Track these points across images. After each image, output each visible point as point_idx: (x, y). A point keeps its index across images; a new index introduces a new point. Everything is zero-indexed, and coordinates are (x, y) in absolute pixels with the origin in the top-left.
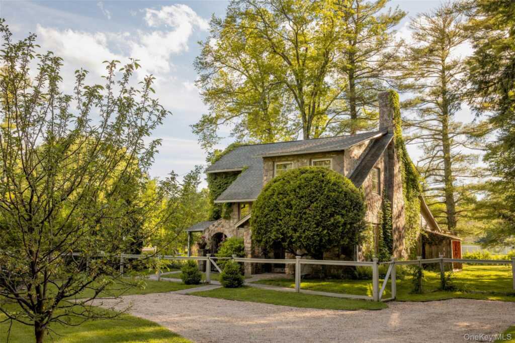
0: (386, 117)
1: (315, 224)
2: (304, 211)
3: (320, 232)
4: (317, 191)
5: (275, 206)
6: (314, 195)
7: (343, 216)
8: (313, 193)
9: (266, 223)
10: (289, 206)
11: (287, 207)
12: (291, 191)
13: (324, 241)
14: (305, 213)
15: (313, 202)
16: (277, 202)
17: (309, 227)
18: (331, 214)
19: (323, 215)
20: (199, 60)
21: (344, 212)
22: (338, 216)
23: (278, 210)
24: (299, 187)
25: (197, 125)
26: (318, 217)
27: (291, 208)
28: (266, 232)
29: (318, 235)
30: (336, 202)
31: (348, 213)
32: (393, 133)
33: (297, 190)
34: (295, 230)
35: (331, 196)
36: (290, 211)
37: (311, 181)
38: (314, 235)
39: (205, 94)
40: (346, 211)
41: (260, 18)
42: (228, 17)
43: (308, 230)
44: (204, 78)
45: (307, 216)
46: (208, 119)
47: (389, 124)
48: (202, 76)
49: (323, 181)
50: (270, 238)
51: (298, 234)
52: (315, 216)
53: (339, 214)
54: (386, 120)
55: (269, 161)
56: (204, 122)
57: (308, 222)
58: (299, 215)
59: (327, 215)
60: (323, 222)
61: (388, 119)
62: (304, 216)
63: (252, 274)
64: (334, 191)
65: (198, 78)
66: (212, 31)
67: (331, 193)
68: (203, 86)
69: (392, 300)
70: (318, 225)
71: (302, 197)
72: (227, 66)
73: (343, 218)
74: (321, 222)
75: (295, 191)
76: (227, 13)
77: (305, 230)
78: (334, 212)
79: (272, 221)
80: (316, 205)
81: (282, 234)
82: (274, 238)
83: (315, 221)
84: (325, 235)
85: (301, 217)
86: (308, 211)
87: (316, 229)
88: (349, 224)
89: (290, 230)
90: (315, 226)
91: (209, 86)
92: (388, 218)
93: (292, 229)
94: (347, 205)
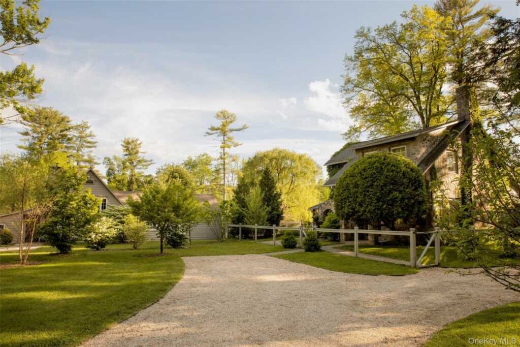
0: (463, 107)
1: (376, 199)
2: (367, 189)
3: (381, 206)
4: (378, 172)
5: (347, 187)
6: (375, 176)
7: (400, 192)
8: (375, 174)
9: (342, 200)
10: (356, 186)
11: (355, 187)
12: (358, 174)
13: (384, 213)
14: (368, 191)
15: (375, 182)
16: (348, 183)
17: (371, 203)
18: (389, 191)
19: (383, 192)
20: (343, 88)
21: (401, 188)
22: (396, 193)
23: (349, 189)
24: (364, 170)
25: (346, 134)
26: (378, 194)
27: (358, 188)
28: (342, 208)
29: (378, 209)
30: (394, 181)
31: (405, 190)
32: (470, 120)
33: (363, 172)
34: (361, 205)
35: (389, 176)
36: (357, 190)
37: (374, 164)
38: (375, 208)
39: (351, 112)
40: (404, 187)
41: (380, 50)
42: (355, 54)
43: (370, 205)
44: (348, 100)
45: (370, 193)
46: (353, 128)
47: (466, 113)
48: (346, 99)
49: (384, 163)
50: (344, 212)
51: (363, 209)
52: (376, 193)
53: (397, 191)
54: (463, 109)
55: (360, 152)
56: (351, 131)
57: (371, 198)
58: (364, 193)
59: (386, 192)
60: (383, 198)
61: (465, 108)
62: (367, 193)
63: (346, 241)
64: (393, 171)
65: (344, 100)
66: (346, 66)
67: (389, 173)
68: (348, 106)
69: (434, 266)
70: (378, 200)
71: (366, 178)
72: (364, 89)
73: (401, 194)
74: (381, 198)
75: (361, 173)
76: (355, 51)
77: (368, 205)
78: (392, 189)
79: (345, 198)
80: (377, 184)
81: (352, 209)
82: (346, 212)
83: (375, 197)
84: (385, 209)
85: (365, 195)
86: (370, 190)
87: (377, 204)
88: (407, 198)
89: (357, 206)
90: (375, 201)
91: (353, 106)
92: (467, 193)
93: (359, 204)
94: (405, 182)
